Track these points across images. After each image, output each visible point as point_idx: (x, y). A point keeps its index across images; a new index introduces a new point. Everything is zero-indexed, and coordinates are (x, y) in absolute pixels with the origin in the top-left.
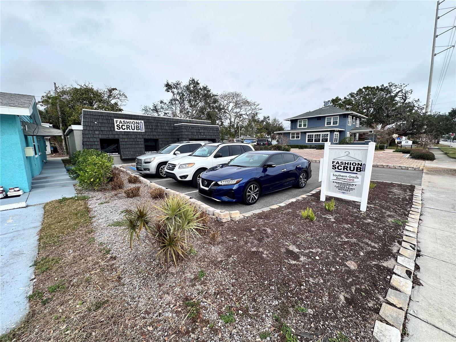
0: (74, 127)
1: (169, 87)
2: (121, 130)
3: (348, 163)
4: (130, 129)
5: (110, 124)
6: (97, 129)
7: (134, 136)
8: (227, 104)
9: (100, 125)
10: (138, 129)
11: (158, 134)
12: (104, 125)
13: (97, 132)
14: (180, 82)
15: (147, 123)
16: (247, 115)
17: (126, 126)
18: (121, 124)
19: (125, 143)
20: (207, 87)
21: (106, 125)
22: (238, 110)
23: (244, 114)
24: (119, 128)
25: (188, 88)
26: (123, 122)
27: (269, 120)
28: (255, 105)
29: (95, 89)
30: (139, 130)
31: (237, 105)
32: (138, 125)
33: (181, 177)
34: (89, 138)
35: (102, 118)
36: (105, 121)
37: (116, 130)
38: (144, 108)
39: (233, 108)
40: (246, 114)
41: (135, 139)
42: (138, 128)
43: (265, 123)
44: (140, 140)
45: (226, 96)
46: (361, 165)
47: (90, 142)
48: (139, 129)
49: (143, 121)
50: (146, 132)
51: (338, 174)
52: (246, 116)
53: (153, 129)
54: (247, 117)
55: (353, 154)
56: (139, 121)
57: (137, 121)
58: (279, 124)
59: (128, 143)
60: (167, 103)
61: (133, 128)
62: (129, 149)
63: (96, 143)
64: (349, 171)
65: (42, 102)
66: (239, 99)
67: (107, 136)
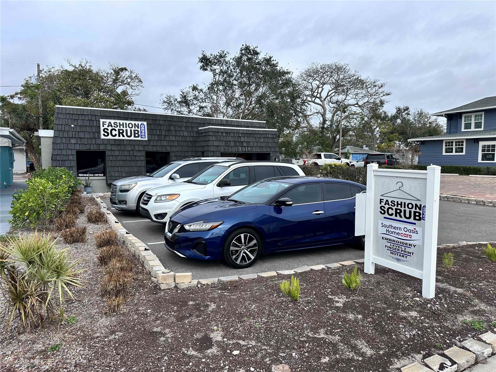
0: (42, 133)
1: (206, 62)
2: (110, 137)
3: (401, 203)
4: (123, 136)
5: (93, 128)
6: (74, 136)
7: (129, 147)
8: (318, 87)
9: (78, 129)
10: (137, 135)
11: (171, 144)
12: (84, 129)
13: (73, 141)
14: (225, 52)
15: (152, 126)
16: (360, 106)
17: (117, 130)
18: (110, 128)
19: (114, 158)
20: (272, 59)
21: (88, 129)
22: (341, 97)
23: (353, 105)
24: (106, 134)
25: (239, 61)
26: (113, 125)
27: (409, 114)
28: (375, 86)
29: (95, 70)
30: (138, 137)
31: (338, 87)
32: (137, 129)
33: (157, 216)
34: (61, 149)
35: (83, 118)
36: (87, 123)
37: (103, 137)
38: (166, 100)
39: (329, 94)
40: (357, 104)
41: (131, 153)
42: (138, 133)
43: (399, 121)
44: (139, 154)
45: (316, 72)
46: (420, 209)
47: (62, 156)
48: (139, 135)
49: (145, 123)
50: (149, 140)
51: (388, 222)
52: (358, 108)
53: (163, 137)
54: (359, 110)
55: (409, 186)
56: (140, 123)
57: (137, 123)
58: (430, 123)
59: (119, 158)
60: (205, 89)
61: (129, 134)
62: (119, 167)
63: (71, 158)
64: (403, 219)
65: (21, 93)
66: (341, 76)
67: (88, 147)
